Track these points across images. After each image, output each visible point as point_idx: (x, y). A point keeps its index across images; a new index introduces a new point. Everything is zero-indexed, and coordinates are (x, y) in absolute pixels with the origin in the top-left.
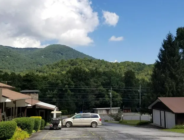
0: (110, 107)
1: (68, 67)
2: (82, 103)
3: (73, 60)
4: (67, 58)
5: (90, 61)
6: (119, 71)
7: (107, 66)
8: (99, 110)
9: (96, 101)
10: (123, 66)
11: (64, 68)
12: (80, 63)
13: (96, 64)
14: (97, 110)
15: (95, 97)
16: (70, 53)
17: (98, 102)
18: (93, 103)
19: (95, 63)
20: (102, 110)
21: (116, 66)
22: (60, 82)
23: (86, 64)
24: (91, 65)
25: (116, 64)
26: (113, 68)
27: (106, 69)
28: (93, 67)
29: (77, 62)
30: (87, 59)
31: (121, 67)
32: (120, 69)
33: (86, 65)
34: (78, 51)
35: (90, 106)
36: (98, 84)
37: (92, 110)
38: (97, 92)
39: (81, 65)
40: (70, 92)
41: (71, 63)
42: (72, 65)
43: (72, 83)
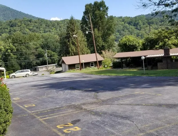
0: (47, 65)
1: (7, 28)
2: (25, 64)
3: (12, 21)
4: (5, 18)
5: (30, 21)
6: (59, 29)
7: (48, 25)
8: (40, 67)
9: (37, 61)
10: (63, 25)
11: (4, 30)
12: (19, 24)
13: (36, 24)
14: (38, 68)
15: (36, 57)
16: (8, 13)
17: (38, 61)
18: (34, 63)
19: (35, 22)
20: (43, 67)
21: (56, 24)
22: (3, 48)
23: (26, 24)
24: (31, 25)
25: (56, 22)
26: (53, 27)
27: (47, 28)
28: (33, 27)
29: (16, 23)
30: (26, 20)
31: (60, 25)
32: (60, 27)
33: (26, 26)
34: (16, 10)
35: (32, 65)
36: (38, 46)
37: (35, 68)
38: (37, 53)
39: (21, 26)
40: (13, 55)
41: (10, 24)
42: (12, 26)
43: (14, 47)
